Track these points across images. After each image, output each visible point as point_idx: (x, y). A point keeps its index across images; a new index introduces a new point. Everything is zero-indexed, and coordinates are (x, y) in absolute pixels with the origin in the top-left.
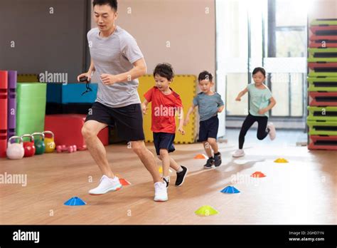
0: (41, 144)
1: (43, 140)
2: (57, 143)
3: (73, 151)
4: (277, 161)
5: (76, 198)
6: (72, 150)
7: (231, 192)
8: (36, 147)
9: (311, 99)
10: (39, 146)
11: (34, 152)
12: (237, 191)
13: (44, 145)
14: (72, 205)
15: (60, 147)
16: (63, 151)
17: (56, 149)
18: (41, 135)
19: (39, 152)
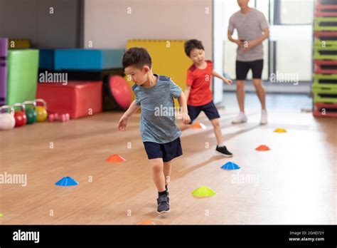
0: (32, 113)
1: (34, 109)
2: (49, 112)
3: (66, 120)
4: (276, 131)
5: (68, 178)
6: (64, 119)
7: (232, 169)
8: (27, 116)
9: (316, 67)
10: (31, 115)
11: (25, 121)
12: (237, 167)
13: (35, 114)
14: (63, 185)
15: (52, 116)
16: (55, 120)
17: (48, 117)
18: (33, 105)
19: (30, 121)
